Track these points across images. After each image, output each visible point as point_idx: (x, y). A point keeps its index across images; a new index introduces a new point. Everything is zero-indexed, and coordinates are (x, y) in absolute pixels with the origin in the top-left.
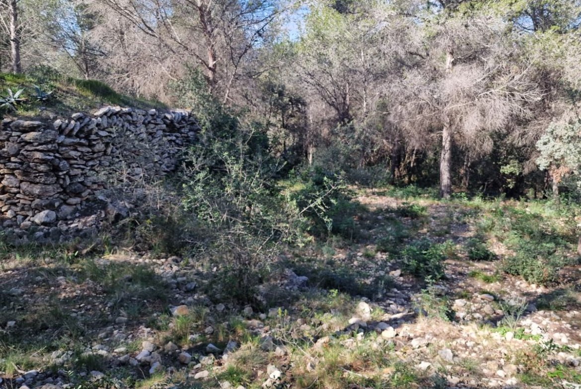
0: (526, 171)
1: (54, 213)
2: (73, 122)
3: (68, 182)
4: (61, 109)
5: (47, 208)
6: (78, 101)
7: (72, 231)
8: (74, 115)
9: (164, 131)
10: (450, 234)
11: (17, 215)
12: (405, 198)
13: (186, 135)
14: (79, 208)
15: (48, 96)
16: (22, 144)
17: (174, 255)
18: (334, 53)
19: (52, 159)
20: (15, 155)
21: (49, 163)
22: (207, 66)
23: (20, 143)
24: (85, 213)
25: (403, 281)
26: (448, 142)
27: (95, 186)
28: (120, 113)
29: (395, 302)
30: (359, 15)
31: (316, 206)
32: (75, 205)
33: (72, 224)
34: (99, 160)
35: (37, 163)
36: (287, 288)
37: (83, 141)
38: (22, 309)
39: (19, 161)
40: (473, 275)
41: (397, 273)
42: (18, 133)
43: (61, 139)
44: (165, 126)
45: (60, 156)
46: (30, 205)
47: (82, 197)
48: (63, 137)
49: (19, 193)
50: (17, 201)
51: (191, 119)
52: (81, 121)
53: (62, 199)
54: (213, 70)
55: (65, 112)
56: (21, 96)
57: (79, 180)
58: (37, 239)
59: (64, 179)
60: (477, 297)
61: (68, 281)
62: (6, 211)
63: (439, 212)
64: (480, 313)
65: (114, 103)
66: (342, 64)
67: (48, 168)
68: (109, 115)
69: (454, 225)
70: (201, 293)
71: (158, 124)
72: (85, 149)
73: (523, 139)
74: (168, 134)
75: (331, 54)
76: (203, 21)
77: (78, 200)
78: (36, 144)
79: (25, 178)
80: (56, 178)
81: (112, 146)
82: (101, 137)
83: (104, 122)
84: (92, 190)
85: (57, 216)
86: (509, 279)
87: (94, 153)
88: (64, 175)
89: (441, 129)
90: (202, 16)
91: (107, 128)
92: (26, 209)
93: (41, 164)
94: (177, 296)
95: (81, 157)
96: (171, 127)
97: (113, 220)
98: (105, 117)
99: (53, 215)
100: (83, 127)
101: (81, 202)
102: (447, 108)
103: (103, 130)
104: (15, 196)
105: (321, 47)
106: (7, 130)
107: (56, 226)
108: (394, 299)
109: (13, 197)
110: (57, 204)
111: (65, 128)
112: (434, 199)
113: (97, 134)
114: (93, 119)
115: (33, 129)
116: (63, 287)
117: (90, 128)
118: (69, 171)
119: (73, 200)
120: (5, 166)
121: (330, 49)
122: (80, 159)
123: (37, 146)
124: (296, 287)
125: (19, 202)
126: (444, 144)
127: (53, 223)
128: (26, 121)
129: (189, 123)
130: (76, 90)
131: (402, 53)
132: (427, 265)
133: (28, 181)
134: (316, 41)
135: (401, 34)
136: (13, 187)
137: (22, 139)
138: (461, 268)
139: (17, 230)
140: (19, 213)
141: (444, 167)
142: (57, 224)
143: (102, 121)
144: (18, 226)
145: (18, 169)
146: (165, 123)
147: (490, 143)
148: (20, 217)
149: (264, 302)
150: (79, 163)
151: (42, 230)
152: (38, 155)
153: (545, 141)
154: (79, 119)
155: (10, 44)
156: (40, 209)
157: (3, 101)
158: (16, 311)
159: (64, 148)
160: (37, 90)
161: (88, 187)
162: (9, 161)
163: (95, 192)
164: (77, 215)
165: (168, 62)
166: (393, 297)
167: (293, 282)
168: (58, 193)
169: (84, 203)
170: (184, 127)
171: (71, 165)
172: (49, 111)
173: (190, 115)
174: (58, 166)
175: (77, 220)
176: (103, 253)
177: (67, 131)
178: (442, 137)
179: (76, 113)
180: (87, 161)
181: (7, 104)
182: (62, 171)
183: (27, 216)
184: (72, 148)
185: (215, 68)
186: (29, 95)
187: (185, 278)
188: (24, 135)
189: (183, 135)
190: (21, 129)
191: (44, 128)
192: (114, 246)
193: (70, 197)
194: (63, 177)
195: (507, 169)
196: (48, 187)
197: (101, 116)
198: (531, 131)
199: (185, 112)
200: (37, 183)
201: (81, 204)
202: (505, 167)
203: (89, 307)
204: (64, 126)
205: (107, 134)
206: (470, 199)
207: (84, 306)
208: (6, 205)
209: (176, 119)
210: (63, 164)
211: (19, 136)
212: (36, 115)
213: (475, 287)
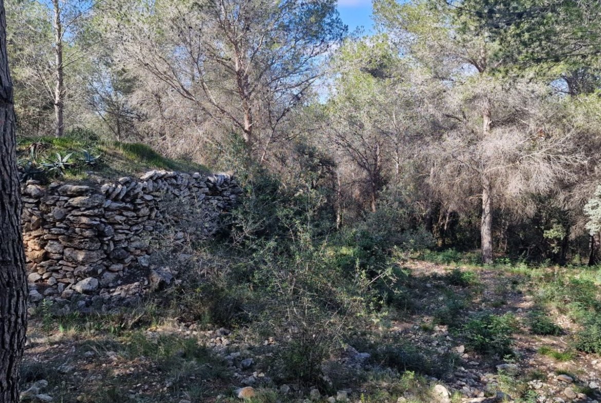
0: (572, 236)
1: (97, 280)
2: (120, 186)
3: (112, 247)
4: (109, 173)
5: (90, 276)
6: (125, 165)
7: (115, 299)
8: (121, 179)
9: (207, 194)
10: (507, 304)
11: (58, 282)
12: (446, 264)
13: (228, 198)
14: (122, 275)
15: (96, 160)
16: (69, 209)
17: (221, 327)
18: (365, 115)
19: (98, 224)
20: (61, 221)
21: (94, 228)
22: (243, 128)
23: (67, 207)
24: (127, 280)
25: (468, 358)
26: (488, 205)
27: (138, 252)
28: (165, 177)
29: (466, 382)
30: (395, 79)
31: (386, 276)
32: (118, 271)
33: (114, 292)
34: (144, 225)
35: (83, 228)
36: (350, 366)
37: (128, 205)
38: (75, 389)
39: (65, 226)
40: (544, 352)
41: (461, 349)
42: (66, 198)
43: (108, 203)
44: (208, 189)
45: (106, 221)
46: (73, 272)
47: (125, 263)
48: (109, 201)
49: (62, 259)
50: (59, 268)
51: (233, 181)
52: (128, 185)
53: (105, 266)
54: (249, 133)
55: (112, 176)
56: (70, 160)
57: (123, 246)
58: (79, 308)
59: (108, 245)
60: (553, 377)
61: (119, 356)
62: (47, 278)
63: (485, 279)
64: (562, 396)
65: (159, 167)
66: (374, 126)
67: (94, 234)
68: (155, 178)
69: (510, 295)
70: (259, 370)
71: (202, 187)
72: (130, 214)
73: (569, 203)
74: (210, 197)
75: (362, 116)
76: (240, 86)
77: (120, 266)
78: (83, 209)
79: (69, 243)
80: (100, 244)
81: (156, 210)
82: (147, 201)
83: (150, 186)
84: (135, 255)
85: (99, 284)
86: (582, 357)
87: (138, 217)
88: (109, 240)
89: (481, 191)
90: (239, 81)
91: (152, 192)
92: (68, 276)
93: (87, 229)
94: (236, 374)
95: (126, 222)
96: (214, 190)
97: (157, 288)
98: (151, 181)
99: (96, 282)
100: (129, 191)
101: (124, 268)
102: (487, 171)
103: (148, 194)
104: (58, 262)
105: (352, 109)
106: (54, 195)
107: (98, 294)
108: (464, 380)
109: (56, 264)
110: (100, 271)
111: (112, 193)
112: (476, 265)
113: (142, 198)
114: (140, 183)
115: (80, 193)
116: (115, 364)
117: (136, 191)
118: (114, 237)
119: (116, 267)
120: (50, 231)
121: (362, 112)
122: (125, 223)
123: (84, 211)
124: (358, 366)
125: (61, 269)
126: (484, 207)
127: (94, 291)
128: (75, 185)
129: (230, 186)
130: (122, 154)
131: (439, 116)
132: (493, 340)
133: (72, 247)
134: (347, 104)
135: (438, 97)
136: (56, 253)
137: (69, 204)
138: (527, 344)
139: (58, 299)
140: (59, 280)
141: (485, 230)
142: (99, 292)
143: (148, 184)
144: (59, 294)
145: (63, 234)
146: (208, 186)
147: (533, 207)
148: (61, 285)
149: (331, 383)
150: (124, 228)
151: (83, 299)
152: (84, 220)
153: (594, 205)
154: (126, 183)
155: (54, 108)
156: (83, 277)
157: (52, 165)
158: (69, 391)
159: (110, 213)
160: (85, 154)
161: (132, 253)
162: (54, 226)
163: (138, 258)
164: (119, 282)
165: (207, 125)
166: (463, 377)
167: (355, 359)
168: (102, 259)
169: (127, 269)
170: (226, 190)
171: (116, 230)
172: (97, 175)
173: (232, 178)
174: (103, 232)
175: (119, 288)
176: (150, 324)
177: (114, 195)
178: (482, 200)
179: (123, 177)
180: (131, 226)
181: (55, 168)
182: (107, 236)
183: (69, 284)
184: (117, 212)
185: (251, 130)
186: (77, 159)
187: (238, 354)
188: (71, 200)
189: (225, 198)
190: (69, 193)
191: (91, 193)
192: (159, 316)
193: (113, 264)
194: (107, 242)
195: (550, 233)
196: (92, 253)
197: (147, 180)
198: (577, 194)
199: (228, 174)
200: (81, 249)
201: (123, 271)
202: (548, 232)
203: (146, 387)
204: (111, 190)
205: (152, 198)
206: (513, 265)
207: (140, 386)
208: (47, 272)
209: (219, 182)
210: (108, 229)
211: (66, 201)
212: (84, 179)
213: (548, 365)
